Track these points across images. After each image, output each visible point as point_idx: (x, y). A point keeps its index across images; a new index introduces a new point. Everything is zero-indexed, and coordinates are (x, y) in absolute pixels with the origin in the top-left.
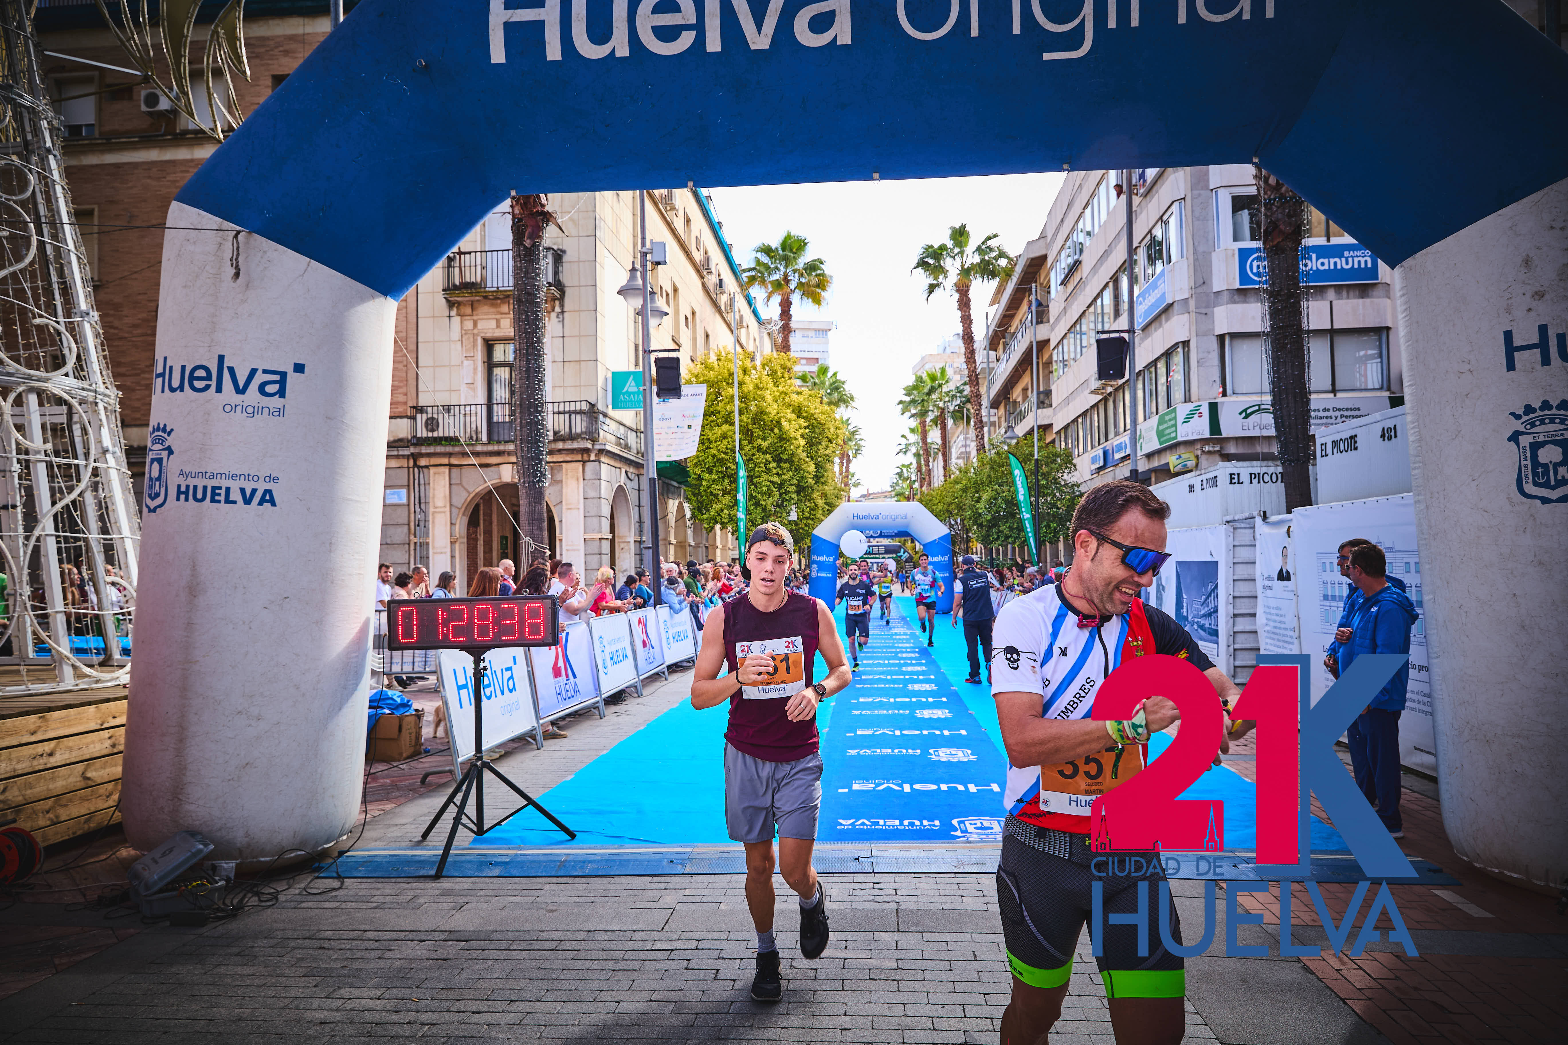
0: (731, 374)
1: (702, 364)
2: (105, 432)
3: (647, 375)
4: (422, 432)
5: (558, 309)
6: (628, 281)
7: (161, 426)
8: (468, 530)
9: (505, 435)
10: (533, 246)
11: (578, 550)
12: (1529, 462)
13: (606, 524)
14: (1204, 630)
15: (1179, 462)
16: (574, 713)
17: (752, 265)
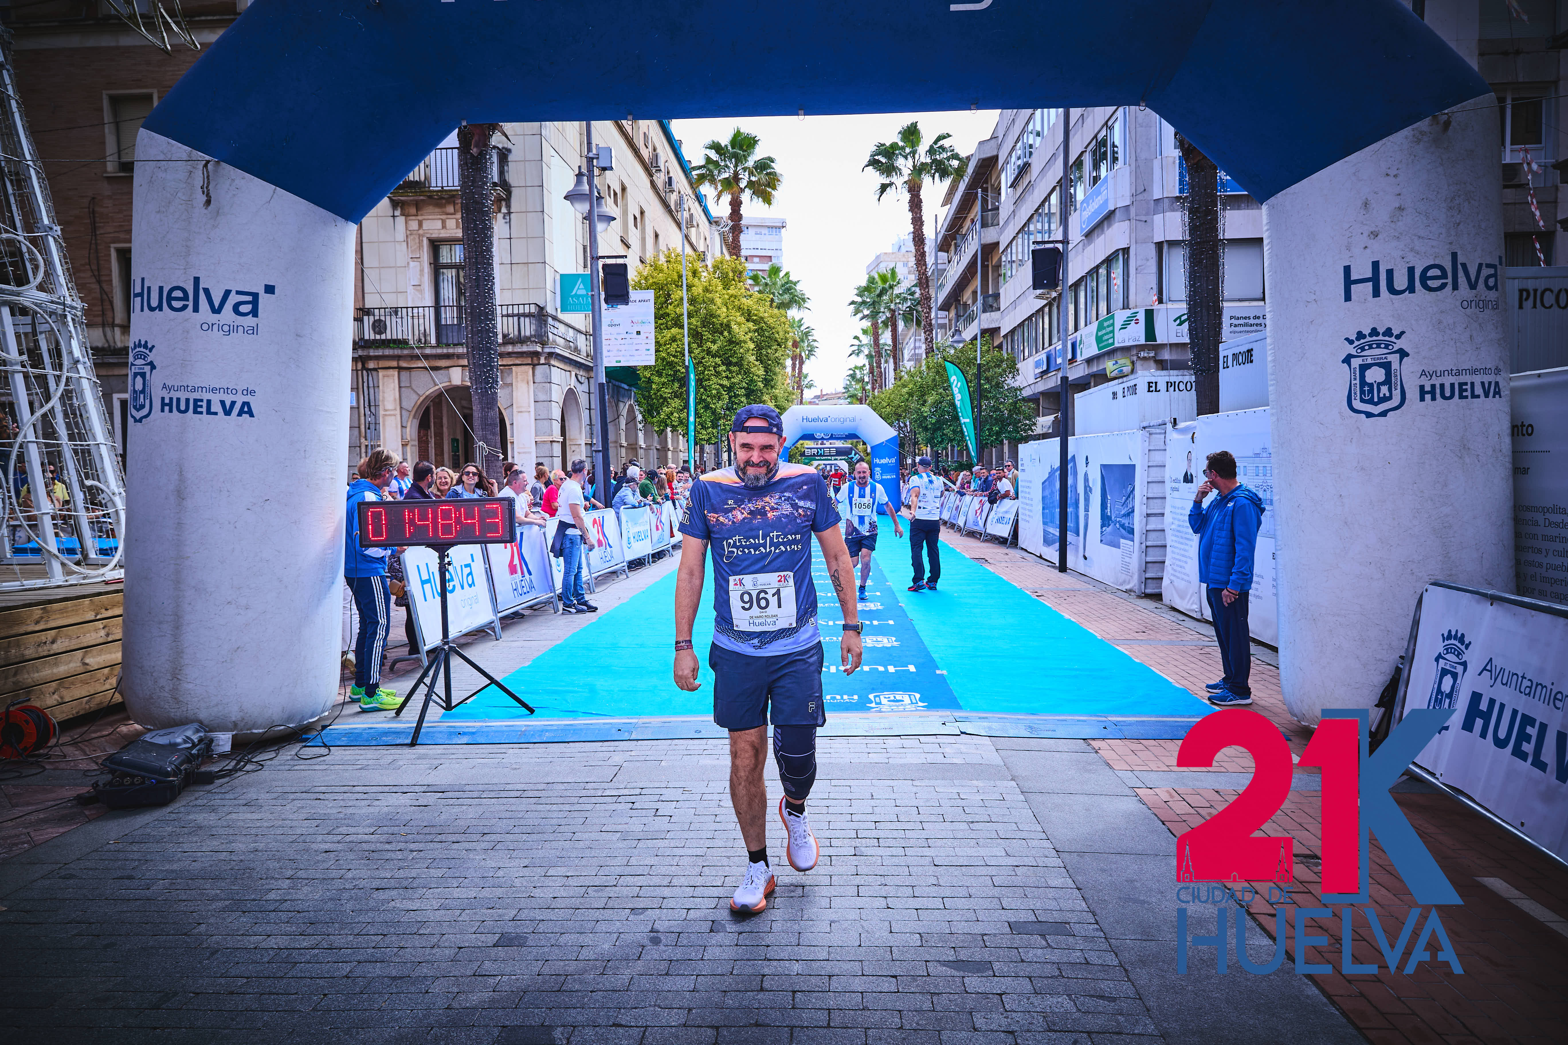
0: (680, 277)
1: (651, 266)
2: (75, 343)
3: (595, 281)
4: (369, 335)
5: (504, 210)
6: (575, 186)
7: (143, 343)
8: (419, 432)
9: (453, 337)
10: (479, 154)
11: (530, 453)
12: (1358, 382)
13: (557, 427)
14: (1124, 529)
15: (1115, 367)
16: (531, 607)
17: (702, 162)
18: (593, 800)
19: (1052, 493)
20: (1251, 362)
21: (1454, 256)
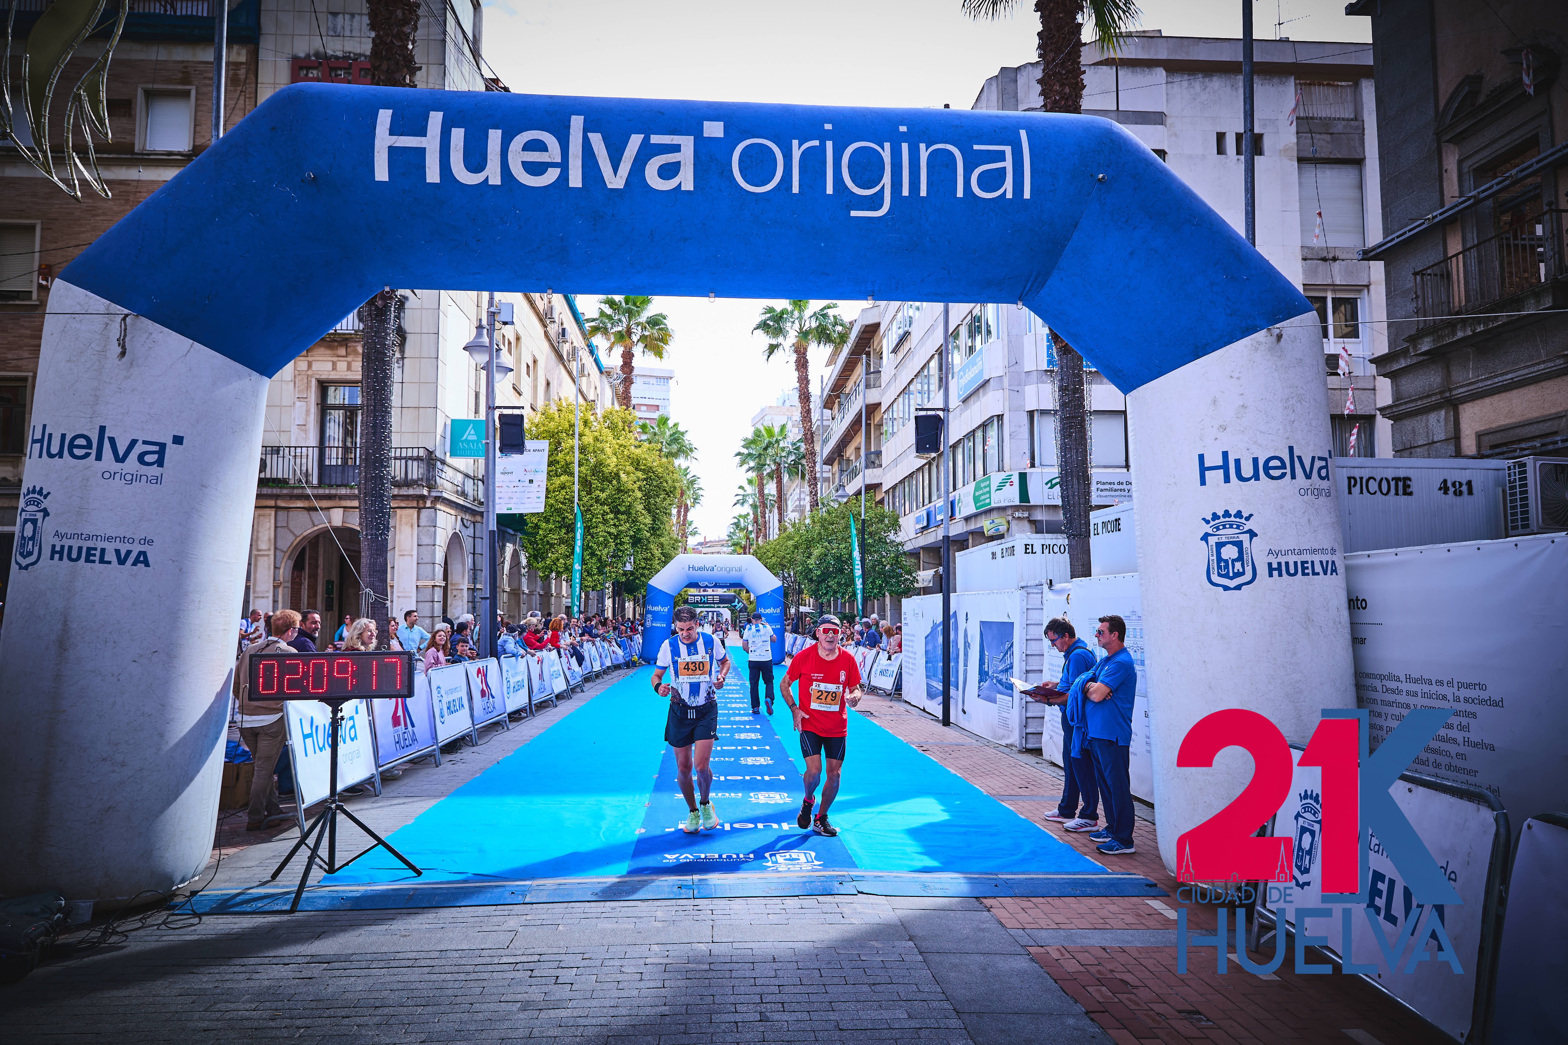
0: (572, 426)
1: (543, 414)
3: (491, 430)
5: (398, 355)
6: (475, 337)
7: (37, 489)
8: (293, 573)
9: (337, 478)
11: (410, 597)
12: (1215, 557)
13: (439, 571)
14: (1002, 685)
15: (992, 526)
16: (411, 761)
17: (596, 315)
18: (490, 968)
19: (935, 647)
20: (1119, 530)
21: (1291, 449)
